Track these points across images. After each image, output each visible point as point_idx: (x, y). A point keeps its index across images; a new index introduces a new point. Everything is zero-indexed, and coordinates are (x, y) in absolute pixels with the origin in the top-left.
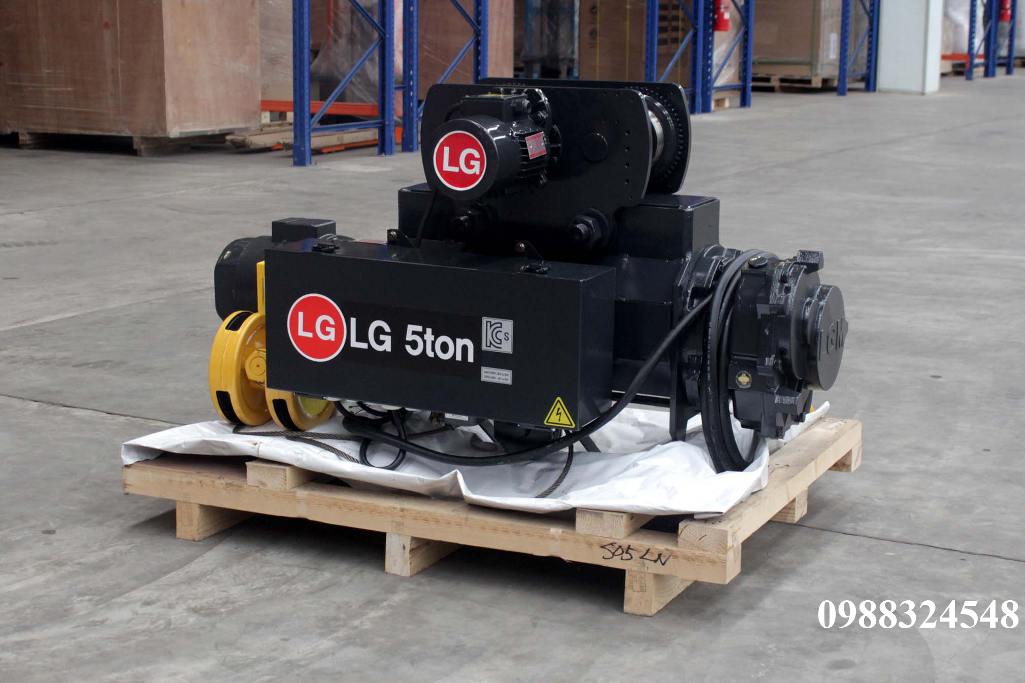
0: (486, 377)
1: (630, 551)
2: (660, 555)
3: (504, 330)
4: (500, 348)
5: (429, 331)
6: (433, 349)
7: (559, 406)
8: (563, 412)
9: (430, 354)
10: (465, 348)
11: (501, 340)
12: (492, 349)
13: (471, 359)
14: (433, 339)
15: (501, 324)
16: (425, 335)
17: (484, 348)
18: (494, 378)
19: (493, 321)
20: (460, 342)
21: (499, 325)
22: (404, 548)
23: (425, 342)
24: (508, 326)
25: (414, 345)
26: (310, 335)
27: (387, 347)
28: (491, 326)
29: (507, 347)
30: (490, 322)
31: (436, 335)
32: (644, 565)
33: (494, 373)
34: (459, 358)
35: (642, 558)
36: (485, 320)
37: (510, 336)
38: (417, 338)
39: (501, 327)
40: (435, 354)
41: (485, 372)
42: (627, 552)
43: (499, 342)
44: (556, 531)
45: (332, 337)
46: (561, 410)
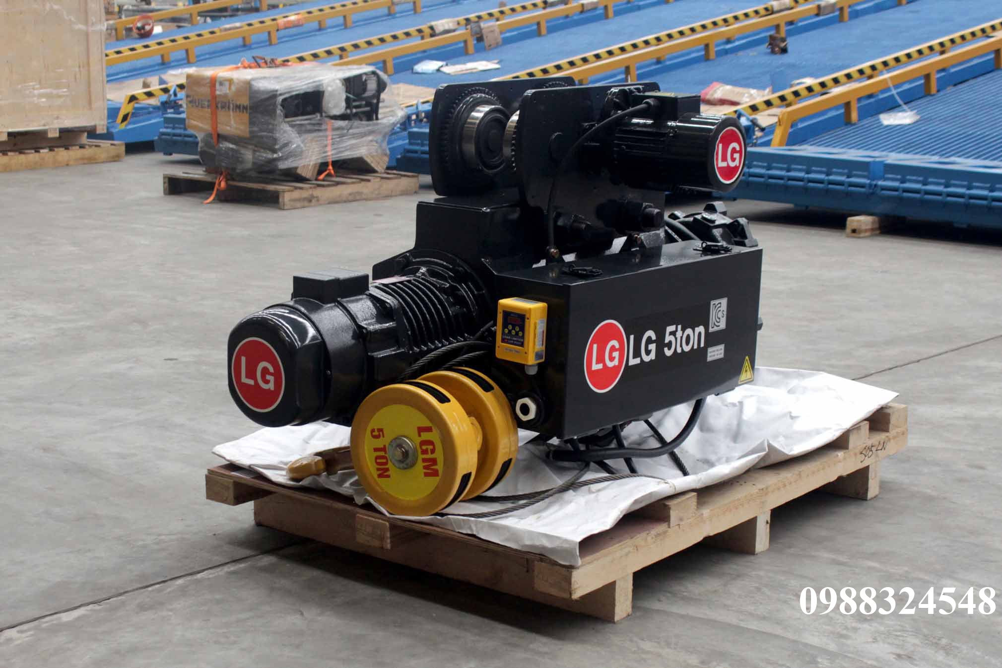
0: (710, 356)
1: (873, 449)
2: (884, 443)
3: (721, 309)
4: (719, 326)
5: (680, 327)
6: (681, 346)
7: (747, 364)
8: (748, 370)
9: (679, 350)
10: (700, 334)
11: (719, 318)
12: (716, 329)
13: (702, 345)
14: (681, 335)
15: (720, 303)
16: (677, 333)
17: (711, 330)
18: (714, 356)
19: (716, 302)
20: (697, 330)
21: (719, 305)
22: (767, 523)
23: (676, 339)
24: (724, 302)
25: (669, 345)
26: (600, 366)
27: (652, 356)
28: (715, 307)
29: (723, 325)
30: (715, 304)
31: (683, 330)
32: (877, 456)
33: (714, 351)
34: (696, 347)
35: (877, 450)
36: (712, 302)
37: (725, 313)
38: (672, 338)
39: (720, 307)
40: (682, 349)
41: (710, 352)
42: (871, 451)
43: (718, 320)
44: (840, 454)
45: (616, 362)
46: (748, 367)
